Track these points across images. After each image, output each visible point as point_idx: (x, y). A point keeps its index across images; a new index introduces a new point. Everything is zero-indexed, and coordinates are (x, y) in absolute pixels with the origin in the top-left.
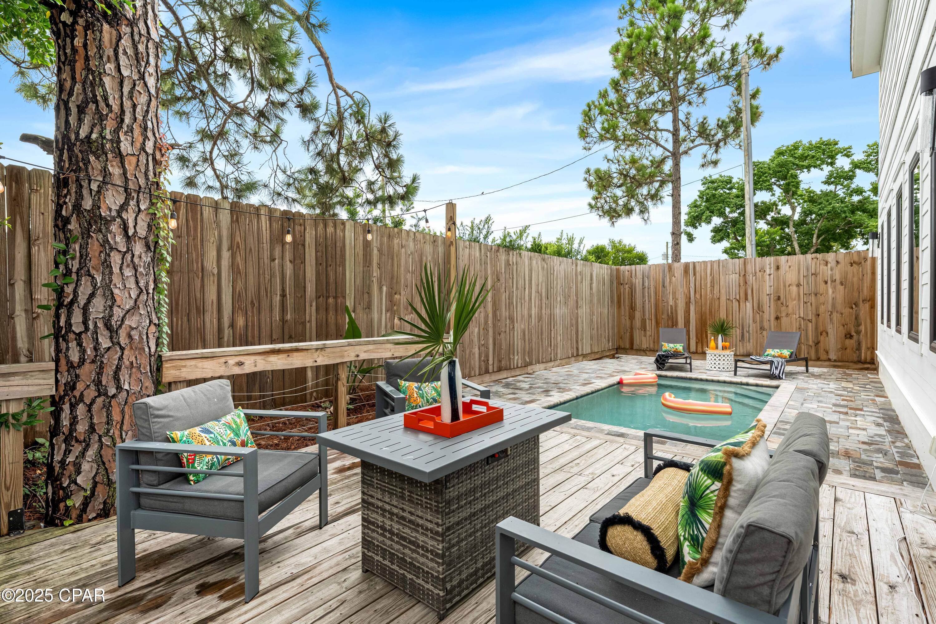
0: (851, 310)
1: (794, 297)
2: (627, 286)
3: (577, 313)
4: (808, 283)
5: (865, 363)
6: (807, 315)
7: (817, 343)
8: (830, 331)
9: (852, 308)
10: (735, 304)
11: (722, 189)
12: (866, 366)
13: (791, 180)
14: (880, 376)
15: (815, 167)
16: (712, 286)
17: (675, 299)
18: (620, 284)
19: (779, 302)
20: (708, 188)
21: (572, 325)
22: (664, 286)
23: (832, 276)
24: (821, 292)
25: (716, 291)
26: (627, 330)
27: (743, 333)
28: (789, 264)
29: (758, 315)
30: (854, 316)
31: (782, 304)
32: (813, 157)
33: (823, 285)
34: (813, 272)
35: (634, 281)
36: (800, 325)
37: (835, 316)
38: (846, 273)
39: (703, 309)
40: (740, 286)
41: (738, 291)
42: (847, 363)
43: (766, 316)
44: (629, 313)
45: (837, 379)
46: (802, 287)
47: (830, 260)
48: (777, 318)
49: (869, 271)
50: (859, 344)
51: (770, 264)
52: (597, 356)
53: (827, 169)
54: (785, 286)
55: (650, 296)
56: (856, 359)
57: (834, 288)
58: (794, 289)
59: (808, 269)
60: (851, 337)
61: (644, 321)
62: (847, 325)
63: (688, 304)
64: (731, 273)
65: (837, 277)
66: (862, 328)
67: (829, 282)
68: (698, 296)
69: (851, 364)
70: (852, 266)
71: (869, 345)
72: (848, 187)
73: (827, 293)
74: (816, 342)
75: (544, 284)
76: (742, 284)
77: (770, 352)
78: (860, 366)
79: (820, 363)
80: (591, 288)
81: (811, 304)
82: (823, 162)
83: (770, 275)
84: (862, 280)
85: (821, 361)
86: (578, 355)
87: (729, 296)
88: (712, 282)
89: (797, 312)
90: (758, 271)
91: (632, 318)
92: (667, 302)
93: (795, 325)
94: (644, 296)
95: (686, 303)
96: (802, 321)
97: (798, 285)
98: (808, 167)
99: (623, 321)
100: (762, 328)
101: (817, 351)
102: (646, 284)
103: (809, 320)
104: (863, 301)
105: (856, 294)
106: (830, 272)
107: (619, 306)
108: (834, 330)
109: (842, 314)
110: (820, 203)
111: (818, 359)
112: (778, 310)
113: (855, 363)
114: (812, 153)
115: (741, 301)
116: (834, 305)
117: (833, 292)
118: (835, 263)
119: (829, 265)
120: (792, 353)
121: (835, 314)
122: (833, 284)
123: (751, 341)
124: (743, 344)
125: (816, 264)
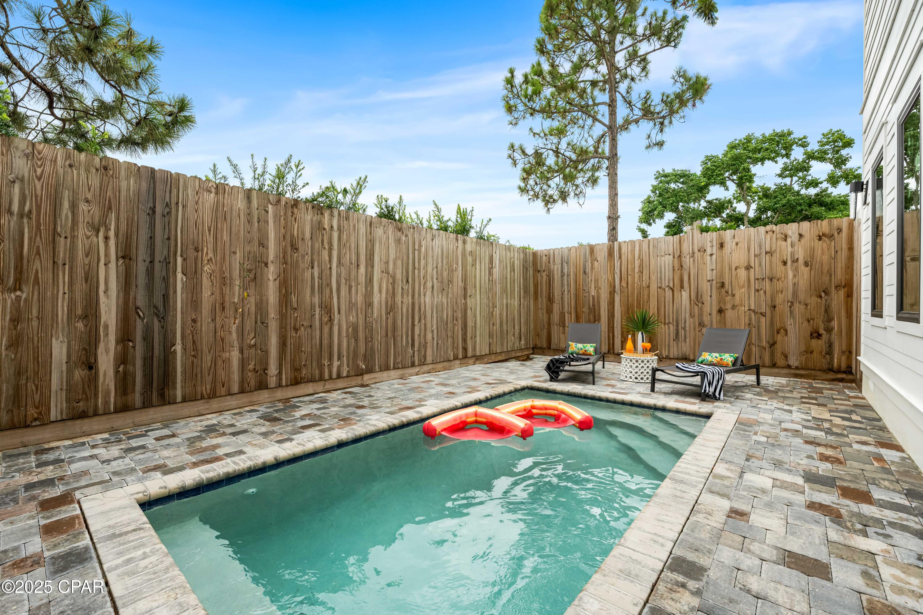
0: (819, 300)
1: (742, 283)
2: (544, 274)
3: (466, 304)
4: (760, 264)
5: (839, 371)
6: (760, 306)
7: (773, 345)
8: (789, 328)
9: (821, 297)
10: (669, 293)
11: (675, 182)
12: (840, 376)
13: (744, 173)
14: (864, 393)
15: (769, 159)
16: (641, 272)
17: (598, 288)
18: (537, 271)
19: (723, 291)
20: (661, 182)
21: (455, 319)
22: (585, 272)
23: (792, 254)
24: (778, 276)
25: (646, 276)
26: (544, 326)
27: (677, 330)
28: (737, 240)
29: (696, 307)
30: (823, 308)
31: (727, 292)
32: (767, 149)
33: (781, 267)
34: (768, 249)
35: (552, 267)
36: (750, 320)
37: (798, 308)
38: (813, 250)
39: (630, 299)
40: (674, 270)
41: (671, 277)
42: (813, 372)
43: (707, 308)
44: (547, 306)
45: (803, 400)
46: (752, 270)
47: (790, 233)
48: (720, 311)
49: (845, 246)
50: (830, 346)
51: (711, 242)
52: (500, 358)
53: (781, 161)
54: (730, 269)
55: (569, 285)
56: (825, 367)
57: (796, 270)
58: (742, 273)
59: (760, 246)
60: (819, 336)
61: (562, 315)
62: (813, 319)
63: (612, 293)
64: (663, 254)
65: (801, 255)
66: (835, 324)
67: (789, 263)
68: (624, 284)
69: (819, 373)
70: (820, 239)
71: (844, 348)
72: (804, 178)
73: (786, 277)
74: (771, 342)
75: (399, 263)
76: (676, 268)
77: (707, 356)
78: (832, 376)
79: (776, 370)
80: (490, 274)
81: (765, 292)
82: (778, 155)
83: (711, 255)
84: (835, 258)
85: (778, 367)
86: (465, 357)
87: (661, 283)
88: (641, 266)
89: (747, 302)
90: (696, 251)
91: (549, 311)
92: (589, 292)
93: (744, 321)
94: (562, 285)
95: (611, 293)
96: (753, 314)
97: (748, 268)
98: (762, 160)
99: (540, 314)
100: (701, 324)
101: (772, 355)
102: (566, 271)
103: (761, 314)
104: (836, 287)
105: (826, 278)
106: (790, 249)
107: (536, 298)
108: (795, 327)
109: (806, 305)
110: (776, 197)
111: (774, 365)
112: (721, 300)
113: (824, 371)
114: (766, 145)
115: (675, 290)
116: (795, 293)
117: (795, 276)
118: (797, 236)
119: (789, 240)
120: (736, 360)
121: (797, 305)
122: (795, 264)
123: (688, 340)
124: (677, 343)
125: (771, 239)
